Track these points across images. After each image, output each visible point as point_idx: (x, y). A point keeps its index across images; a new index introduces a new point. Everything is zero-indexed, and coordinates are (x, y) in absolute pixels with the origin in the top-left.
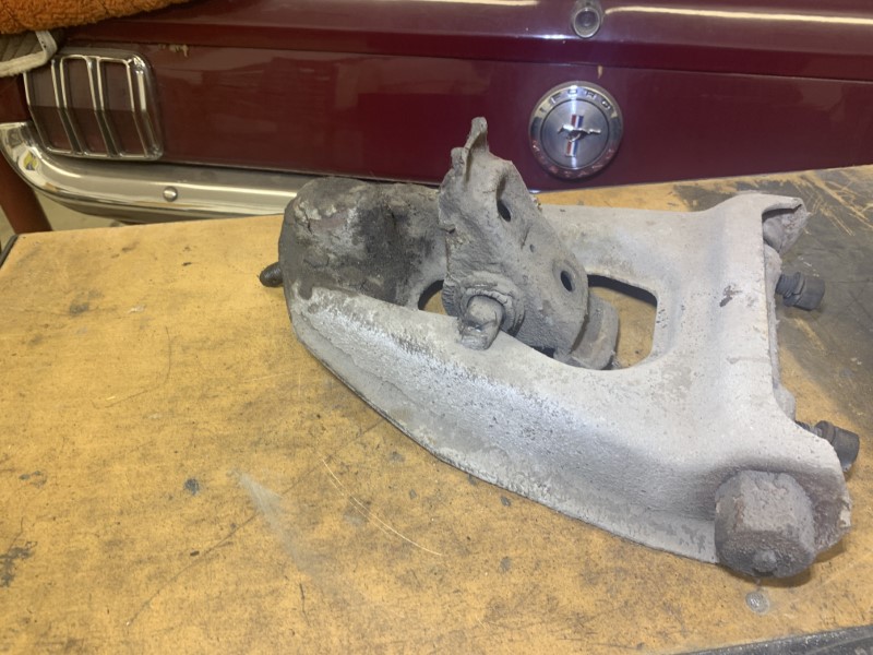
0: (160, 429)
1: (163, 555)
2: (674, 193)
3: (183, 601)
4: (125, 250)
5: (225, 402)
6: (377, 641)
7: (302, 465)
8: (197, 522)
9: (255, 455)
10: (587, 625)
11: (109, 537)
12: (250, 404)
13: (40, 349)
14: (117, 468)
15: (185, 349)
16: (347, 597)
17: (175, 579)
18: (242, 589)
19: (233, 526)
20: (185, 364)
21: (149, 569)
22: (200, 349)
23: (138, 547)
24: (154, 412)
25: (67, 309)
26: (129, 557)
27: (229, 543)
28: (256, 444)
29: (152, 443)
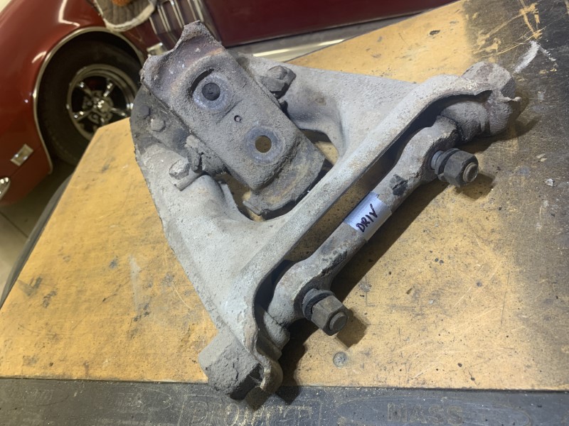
0: (112, 233)
1: (93, 298)
2: (462, 9)
3: (92, 321)
5: (140, 217)
6: (148, 352)
7: (155, 253)
8: (109, 283)
9: (141, 247)
11: (79, 289)
12: (149, 218)
13: (87, 192)
14: (93, 255)
15: (136, 187)
16: (146, 327)
17: (93, 311)
18: (113, 317)
19: (120, 286)
20: (132, 196)
21: (86, 305)
22: (140, 187)
23: (87, 294)
24: (114, 224)
25: (101, 169)
26: (83, 298)
27: (116, 294)
28: (143, 241)
29: (107, 241)
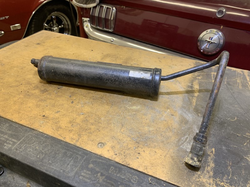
4: (57, 37)
10: (60, 129)
13: (26, 47)
25: (37, 43)
27: (18, 86)
